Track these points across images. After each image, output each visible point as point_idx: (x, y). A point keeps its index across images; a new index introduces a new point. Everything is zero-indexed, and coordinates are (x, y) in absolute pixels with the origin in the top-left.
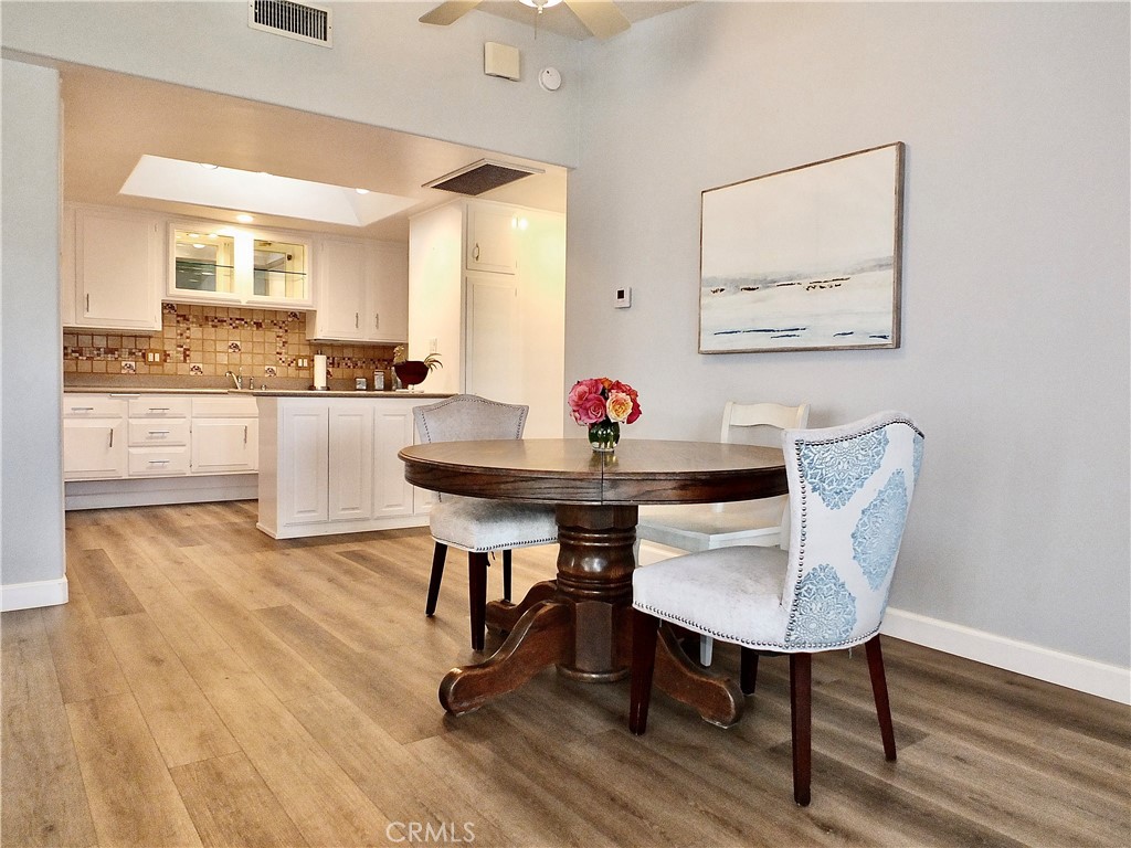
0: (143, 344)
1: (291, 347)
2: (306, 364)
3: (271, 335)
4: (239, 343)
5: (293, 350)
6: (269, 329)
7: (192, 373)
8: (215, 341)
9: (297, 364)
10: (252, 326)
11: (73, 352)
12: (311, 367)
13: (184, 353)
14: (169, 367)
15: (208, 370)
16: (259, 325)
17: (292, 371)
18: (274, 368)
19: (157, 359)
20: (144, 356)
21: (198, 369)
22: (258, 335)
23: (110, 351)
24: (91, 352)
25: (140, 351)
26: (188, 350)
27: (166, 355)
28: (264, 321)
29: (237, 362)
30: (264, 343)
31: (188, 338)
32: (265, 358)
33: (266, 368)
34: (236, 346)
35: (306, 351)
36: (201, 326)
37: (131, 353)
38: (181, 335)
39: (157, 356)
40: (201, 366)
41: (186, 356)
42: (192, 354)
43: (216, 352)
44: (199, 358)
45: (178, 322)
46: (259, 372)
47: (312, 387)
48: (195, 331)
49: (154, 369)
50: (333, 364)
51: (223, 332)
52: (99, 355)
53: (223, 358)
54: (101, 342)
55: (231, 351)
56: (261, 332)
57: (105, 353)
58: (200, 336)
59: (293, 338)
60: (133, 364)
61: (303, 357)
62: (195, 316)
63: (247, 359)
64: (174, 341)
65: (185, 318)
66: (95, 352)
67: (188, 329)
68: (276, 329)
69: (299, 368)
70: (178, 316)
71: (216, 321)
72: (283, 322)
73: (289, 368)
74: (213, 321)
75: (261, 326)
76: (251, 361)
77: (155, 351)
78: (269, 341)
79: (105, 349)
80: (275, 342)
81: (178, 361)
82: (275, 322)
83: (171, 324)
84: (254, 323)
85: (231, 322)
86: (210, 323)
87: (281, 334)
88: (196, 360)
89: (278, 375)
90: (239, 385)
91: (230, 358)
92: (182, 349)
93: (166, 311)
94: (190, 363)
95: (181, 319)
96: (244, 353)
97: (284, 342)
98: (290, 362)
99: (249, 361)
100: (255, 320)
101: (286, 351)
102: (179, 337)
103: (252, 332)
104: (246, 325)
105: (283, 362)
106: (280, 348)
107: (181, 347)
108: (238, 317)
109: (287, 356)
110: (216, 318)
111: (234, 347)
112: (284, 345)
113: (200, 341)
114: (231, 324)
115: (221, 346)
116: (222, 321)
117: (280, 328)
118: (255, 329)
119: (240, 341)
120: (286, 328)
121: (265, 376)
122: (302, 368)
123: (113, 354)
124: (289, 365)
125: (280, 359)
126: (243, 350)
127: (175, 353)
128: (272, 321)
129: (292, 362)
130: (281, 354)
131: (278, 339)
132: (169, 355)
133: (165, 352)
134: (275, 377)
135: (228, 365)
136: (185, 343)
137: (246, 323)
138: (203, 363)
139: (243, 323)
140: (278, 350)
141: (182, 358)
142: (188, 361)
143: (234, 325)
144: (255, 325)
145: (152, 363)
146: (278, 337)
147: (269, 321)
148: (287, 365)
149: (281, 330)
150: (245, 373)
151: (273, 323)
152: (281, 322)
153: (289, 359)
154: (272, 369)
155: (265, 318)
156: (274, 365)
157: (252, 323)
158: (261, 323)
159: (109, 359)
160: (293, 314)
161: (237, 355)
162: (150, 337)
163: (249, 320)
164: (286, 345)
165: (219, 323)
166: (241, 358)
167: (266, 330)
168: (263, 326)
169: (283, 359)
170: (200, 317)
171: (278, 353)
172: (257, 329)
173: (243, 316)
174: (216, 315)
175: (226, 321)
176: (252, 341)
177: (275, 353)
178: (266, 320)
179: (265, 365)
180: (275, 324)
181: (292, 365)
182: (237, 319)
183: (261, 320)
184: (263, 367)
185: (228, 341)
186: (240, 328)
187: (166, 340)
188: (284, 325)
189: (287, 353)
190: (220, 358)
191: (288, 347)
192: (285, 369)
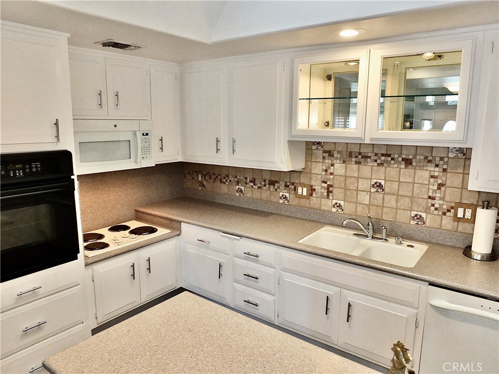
0: (295, 179)
1: (449, 191)
3: (423, 175)
4: (383, 182)
5: (451, 195)
6: (421, 168)
7: (334, 210)
8: (358, 178)
9: (456, 214)
10: (399, 163)
11: (250, 181)
13: (328, 188)
14: (314, 201)
15: (349, 208)
16: (408, 162)
17: (447, 222)
18: (424, 215)
19: (305, 193)
20: (295, 189)
21: (340, 206)
22: (406, 174)
23: (272, 183)
24: (261, 183)
25: (293, 184)
26: (331, 186)
27: (312, 190)
28: (415, 157)
29: (380, 202)
30: (414, 183)
31: (331, 174)
32: (412, 202)
33: (414, 213)
34: (380, 186)
35: (469, 200)
36: (344, 162)
37: (286, 186)
38: (326, 171)
39: (305, 189)
40: (342, 203)
41: (329, 192)
42: (335, 191)
43: (357, 190)
44: (341, 196)
45: (324, 158)
46: (404, 217)
47: (467, 251)
48: (339, 168)
49: (304, 202)
51: (366, 169)
52: (265, 186)
53: (365, 198)
55: (373, 190)
56: (410, 171)
57: (269, 184)
58: (342, 172)
59: (453, 180)
60: (288, 195)
61: (466, 206)
62: (339, 152)
63: (391, 201)
64: (320, 176)
65: (330, 154)
66: (263, 183)
67: (332, 165)
68: (431, 167)
69: (457, 219)
70: (324, 152)
71: (360, 157)
72: (442, 159)
73: (444, 217)
74: (356, 157)
75: (411, 164)
76: (395, 204)
77: (303, 185)
78: (421, 181)
79: (269, 181)
80: (427, 183)
81: (322, 197)
82: (430, 158)
83: (318, 160)
84: (403, 159)
85: (376, 158)
86: (354, 159)
87: (436, 174)
88: (338, 197)
89: (427, 224)
90: (370, 234)
91: (372, 198)
92: (326, 185)
93: (314, 147)
94: (333, 199)
95: (326, 155)
96: (388, 194)
97: (439, 185)
98: (446, 211)
99: (393, 203)
100: (404, 157)
101: (442, 196)
102: (324, 173)
103: (400, 170)
104: (393, 162)
105: (436, 209)
106: (434, 191)
107: (326, 183)
108: (384, 152)
109: (441, 202)
110: (360, 154)
111: (377, 186)
112: (439, 189)
113: (343, 178)
114: (376, 161)
115: (364, 185)
116: (366, 157)
117: (437, 166)
118: (403, 166)
119: (385, 180)
120: (445, 167)
121: (411, 223)
122: (463, 220)
123: (274, 185)
124: (444, 214)
125: (433, 205)
126: (387, 190)
127: (320, 188)
128: (426, 158)
129: (449, 211)
130: (434, 199)
131: (432, 180)
132: (315, 190)
133: (312, 186)
134: (424, 225)
135: (369, 206)
136: (329, 180)
137: (393, 159)
138: (345, 201)
139: (389, 159)
140: (430, 194)
141: (326, 194)
142: (331, 198)
143: (379, 161)
144: (404, 162)
145: (301, 197)
146: (432, 177)
147: (422, 157)
148: (440, 213)
149: (437, 169)
150: (387, 216)
151: (427, 160)
152: (438, 159)
153: (445, 207)
154: (420, 216)
155: (416, 155)
156: (423, 211)
157: (400, 159)
158: (411, 159)
159: (271, 189)
160: (461, 150)
161: (380, 196)
162: (301, 172)
163: (396, 156)
164: (443, 188)
165: (363, 159)
166: (383, 199)
167: (417, 168)
168: (414, 164)
169: (437, 206)
170: (344, 153)
171: (430, 197)
172: (406, 166)
173: (389, 153)
174: (360, 150)
175: (370, 157)
176: (399, 181)
177: (426, 197)
178: (418, 157)
179: (411, 210)
180: (430, 161)
181: (448, 214)
182: (383, 155)
183: (411, 157)
184: (409, 212)
185: (371, 179)
186: (385, 165)
187: (313, 175)
188: (442, 162)
189: (442, 199)
190: (362, 197)
191: (445, 191)
192: (438, 218)
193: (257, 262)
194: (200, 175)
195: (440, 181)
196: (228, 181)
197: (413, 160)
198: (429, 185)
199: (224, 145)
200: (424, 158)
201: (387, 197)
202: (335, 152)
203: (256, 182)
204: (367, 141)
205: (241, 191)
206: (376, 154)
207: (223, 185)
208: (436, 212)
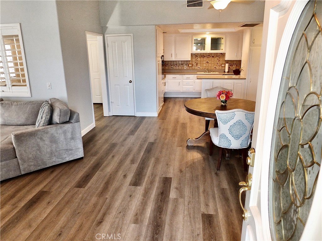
0: (188, 63)
2: (224, 66)
3: (216, 59)
4: (208, 61)
5: (221, 62)
7: (198, 69)
10: (211, 57)
11: (175, 65)
12: (225, 67)
14: (193, 67)
16: (213, 57)
17: (220, 68)
20: (188, 65)
27: (193, 65)
28: (214, 55)
29: (208, 66)
30: (214, 61)
32: (214, 65)
35: (224, 62)
37: (186, 65)
38: (196, 60)
40: (200, 67)
41: (197, 65)
43: (203, 64)
46: (213, 68)
47: (225, 72)
48: (199, 59)
49: (191, 68)
50: (231, 65)
51: (205, 59)
53: (205, 65)
54: (180, 63)
55: (206, 63)
56: (213, 58)
57: (181, 65)
59: (221, 59)
60: (186, 67)
61: (223, 64)
64: (195, 62)
65: (197, 56)
66: (179, 65)
68: (217, 57)
69: (222, 67)
70: (195, 56)
77: (190, 64)
81: (195, 66)
83: (194, 58)
86: (202, 57)
87: (218, 59)
88: (199, 66)
89: (217, 68)
90: (207, 71)
93: (193, 55)
97: (219, 61)
99: (210, 65)
100: (212, 55)
113: (200, 61)
115: (204, 62)
116: (205, 56)
120: (220, 57)
122: (223, 67)
123: (183, 65)
127: (195, 64)
128: (216, 55)
130: (218, 63)
135: (206, 67)
136: (197, 62)
143: (207, 57)
145: (190, 67)
150: (210, 68)
156: (216, 66)
160: (222, 54)
161: (208, 64)
162: (190, 61)
169: (218, 65)
170: (200, 56)
174: (203, 55)
176: (211, 61)
181: (220, 66)
182: (208, 55)
186: (209, 58)
187: (193, 61)
193: (189, 79)
196: (168, 65)
198: (217, 61)
199: (173, 55)
203: (177, 65)
204: (208, 53)
205: (172, 68)
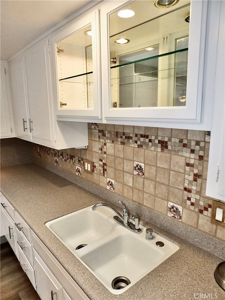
3: (178, 161)
4: (143, 166)
7: (108, 188)
8: (123, 159)
9: (214, 215)
10: (155, 145)
11: (61, 155)
13: (103, 167)
14: (95, 177)
15: (118, 187)
16: (164, 145)
17: (205, 223)
18: (180, 208)
19: (89, 169)
21: (112, 185)
22: (163, 159)
23: (72, 157)
24: (66, 157)
25: (82, 160)
26: (106, 164)
27: (93, 167)
28: (170, 140)
30: (170, 170)
31: (105, 153)
32: (168, 191)
33: (171, 204)
34: (140, 169)
36: (113, 142)
37: (79, 161)
38: (101, 150)
39: (89, 165)
40: (113, 182)
41: (105, 170)
42: (108, 170)
43: (123, 171)
44: (112, 175)
45: (99, 137)
48: (109, 148)
49: (89, 177)
51: (129, 150)
52: (68, 159)
53: (129, 180)
55: (136, 173)
56: (166, 154)
57: (70, 158)
58: (112, 152)
60: (80, 169)
62: (109, 132)
63: (150, 187)
64: (97, 154)
65: (103, 134)
67: (105, 144)
68: (186, 153)
69: (215, 221)
70: (99, 131)
71: (124, 137)
72: (198, 143)
73: (201, 215)
74: (121, 137)
75: (166, 147)
76: (153, 190)
77: (89, 162)
78: (176, 169)
79: (70, 155)
80: (183, 172)
81: (100, 174)
82: (185, 142)
83: (96, 139)
84: (160, 142)
85: (136, 139)
86: (119, 140)
87: (192, 162)
88: (110, 175)
89: (184, 219)
90: (125, 220)
91: (134, 181)
92: (101, 163)
93: (93, 127)
94: (107, 177)
95: (101, 134)
96: (147, 179)
97: (196, 175)
98: (203, 209)
99: (151, 190)
100: (160, 138)
101: (199, 189)
102: (100, 152)
103: (157, 154)
104: (150, 144)
105: (192, 204)
106: (190, 182)
107: (101, 161)
108: (143, 133)
109: (198, 197)
110: (124, 134)
111: (139, 169)
112: (195, 180)
113: (113, 158)
114: (136, 142)
115: (128, 166)
116: (129, 138)
117: (193, 151)
118: (159, 149)
119: (144, 163)
120: (201, 153)
121: (168, 215)
122: (222, 224)
123: (73, 159)
124: (201, 212)
125: (189, 199)
126: (146, 174)
127: (98, 165)
128: (181, 141)
129: (206, 209)
130: (189, 191)
131: (188, 168)
132: (95, 166)
133: (93, 163)
134: (180, 220)
135: (132, 188)
136: (103, 158)
137: (150, 141)
138: (115, 181)
139: (147, 140)
140: (186, 185)
141: (102, 171)
142: (106, 175)
143: (139, 143)
144: (160, 145)
145: (87, 171)
146: (188, 165)
147: (177, 140)
148: (197, 210)
149: (193, 156)
150: (147, 203)
151: (182, 144)
152: (193, 143)
153: (201, 203)
154: (177, 209)
155: (171, 137)
156: (180, 204)
157: (157, 142)
158: (166, 142)
159: (71, 163)
161: (141, 180)
162: (86, 149)
163: (153, 138)
164: (199, 180)
165: (126, 140)
166: (144, 184)
167: (172, 153)
168: (170, 147)
169: (193, 200)
170: (113, 133)
171: (185, 189)
172: (162, 150)
173: (147, 134)
174: (124, 131)
175: (132, 137)
176: (156, 166)
177: (183, 188)
178: (173, 140)
179: (168, 201)
180: (185, 145)
181: (205, 213)
182: (142, 136)
183: (166, 139)
184: (166, 202)
185: (133, 161)
186: (144, 147)
187: (94, 153)
188: (197, 148)
189: (199, 193)
190: (127, 178)
191: (201, 184)
192: (195, 216)
194: (38, 147)
195: (196, 171)
196: (51, 153)
197: (169, 143)
198: (184, 173)
200: (180, 142)
201: (147, 182)
202: (106, 132)
203: (64, 156)
205: (57, 162)
206: (136, 135)
207: (48, 156)
208: (192, 208)
